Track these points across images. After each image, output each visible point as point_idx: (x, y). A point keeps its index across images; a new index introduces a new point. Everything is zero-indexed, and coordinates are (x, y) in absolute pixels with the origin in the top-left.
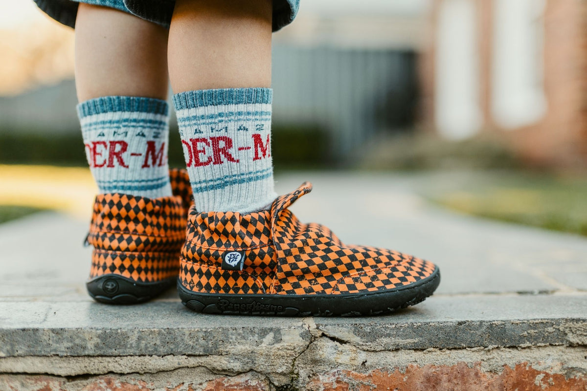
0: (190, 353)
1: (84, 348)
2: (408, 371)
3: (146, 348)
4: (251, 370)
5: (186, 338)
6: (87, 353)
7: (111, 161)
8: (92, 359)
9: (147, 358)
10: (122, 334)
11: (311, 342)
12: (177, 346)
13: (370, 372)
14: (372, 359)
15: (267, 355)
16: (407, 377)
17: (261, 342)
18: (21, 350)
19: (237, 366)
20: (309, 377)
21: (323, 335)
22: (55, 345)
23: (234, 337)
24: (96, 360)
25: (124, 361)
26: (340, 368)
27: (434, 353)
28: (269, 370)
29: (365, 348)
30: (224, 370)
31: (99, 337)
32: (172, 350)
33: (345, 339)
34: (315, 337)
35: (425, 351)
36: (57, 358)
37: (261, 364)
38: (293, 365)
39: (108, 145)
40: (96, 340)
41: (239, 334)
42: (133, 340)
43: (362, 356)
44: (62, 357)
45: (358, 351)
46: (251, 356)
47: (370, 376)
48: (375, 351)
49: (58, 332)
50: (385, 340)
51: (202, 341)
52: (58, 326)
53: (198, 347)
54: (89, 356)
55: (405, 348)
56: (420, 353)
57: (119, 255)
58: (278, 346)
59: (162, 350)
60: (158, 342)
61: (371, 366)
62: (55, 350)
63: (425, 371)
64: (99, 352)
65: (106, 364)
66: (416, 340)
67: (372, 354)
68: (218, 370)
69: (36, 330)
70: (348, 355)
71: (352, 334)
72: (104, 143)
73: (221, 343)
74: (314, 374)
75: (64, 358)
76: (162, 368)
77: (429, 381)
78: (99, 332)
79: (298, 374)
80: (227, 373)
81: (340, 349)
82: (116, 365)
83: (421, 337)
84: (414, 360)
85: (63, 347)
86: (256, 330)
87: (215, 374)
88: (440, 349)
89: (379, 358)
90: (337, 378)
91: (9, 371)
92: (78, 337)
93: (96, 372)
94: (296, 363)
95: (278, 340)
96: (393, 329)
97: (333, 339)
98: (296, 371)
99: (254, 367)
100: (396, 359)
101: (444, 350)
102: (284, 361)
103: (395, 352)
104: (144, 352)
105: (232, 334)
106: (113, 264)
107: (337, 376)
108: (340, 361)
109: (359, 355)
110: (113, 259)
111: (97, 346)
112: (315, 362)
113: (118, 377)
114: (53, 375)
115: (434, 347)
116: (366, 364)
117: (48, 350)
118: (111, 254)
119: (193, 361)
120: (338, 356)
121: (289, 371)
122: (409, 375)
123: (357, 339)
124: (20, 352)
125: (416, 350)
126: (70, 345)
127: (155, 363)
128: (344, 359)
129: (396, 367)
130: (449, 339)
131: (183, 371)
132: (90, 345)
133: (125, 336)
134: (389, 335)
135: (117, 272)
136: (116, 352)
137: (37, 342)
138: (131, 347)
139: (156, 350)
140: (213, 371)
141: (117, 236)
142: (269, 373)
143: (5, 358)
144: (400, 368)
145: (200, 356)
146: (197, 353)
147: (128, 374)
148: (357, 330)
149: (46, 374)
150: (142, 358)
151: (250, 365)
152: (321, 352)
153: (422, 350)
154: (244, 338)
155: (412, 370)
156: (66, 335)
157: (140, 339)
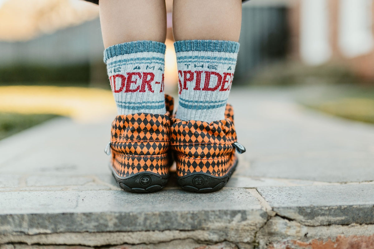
0: (181, 228)
1: (107, 226)
2: (337, 240)
3: (150, 225)
4: (225, 240)
5: (179, 218)
6: (108, 229)
7: (143, 87)
8: (112, 234)
9: (151, 233)
10: (133, 216)
11: (268, 220)
12: (172, 224)
13: (310, 241)
14: (311, 232)
15: (236, 230)
16: (337, 245)
17: (232, 220)
18: (62, 228)
19: (215, 237)
20: (267, 245)
21: (277, 215)
22: (86, 225)
23: (213, 217)
24: (115, 235)
25: (135, 235)
26: (289, 239)
27: (356, 227)
28: (238, 240)
29: (307, 224)
30: (206, 241)
31: (117, 218)
32: (169, 227)
33: (292, 218)
34: (271, 217)
35: (349, 226)
36: (87, 233)
37: (233, 236)
38: (255, 237)
39: (142, 75)
40: (115, 221)
41: (217, 215)
42: (141, 220)
43: (305, 230)
44: (90, 233)
45: (302, 226)
46: (225, 230)
47: (310, 244)
48: (313, 226)
49: (88, 215)
50: (321, 218)
51: (190, 220)
52: (87, 210)
53: (187, 224)
54: (110, 232)
55: (335, 223)
56: (346, 227)
57: (149, 158)
58: (244, 223)
59: (162, 227)
60: (159, 221)
61: (311, 237)
62: (86, 228)
63: (349, 240)
64: (117, 229)
65: (122, 237)
66: (343, 218)
67: (312, 228)
68: (202, 241)
69: (72, 214)
70: (294, 229)
71: (297, 214)
72: (139, 74)
73: (203, 221)
74: (270, 243)
75: (92, 234)
76: (162, 240)
77: (353, 247)
78: (117, 215)
79: (258, 243)
80: (208, 242)
81: (289, 225)
82: (129, 238)
83: (347, 215)
84: (342, 232)
85: (91, 226)
86: (229, 212)
87: (200, 243)
88: (361, 224)
89: (317, 231)
90: (287, 246)
91: (54, 243)
92: (102, 218)
93: (115, 243)
94: (257, 235)
95: (244, 219)
96: (326, 210)
97: (284, 218)
98: (257, 241)
99: (228, 238)
100: (329, 231)
101: (363, 225)
102: (248, 234)
103: (328, 227)
104: (148, 228)
105: (212, 215)
106: (145, 164)
107: (287, 245)
108: (288, 233)
109: (302, 229)
110: (145, 161)
111: (115, 225)
112: (271, 234)
113: (130, 246)
114: (85, 246)
115: (356, 223)
116: (308, 235)
117: (81, 228)
118: (143, 158)
119: (183, 235)
120: (288, 230)
121: (252, 240)
122: (338, 243)
123: (301, 218)
124: (61, 230)
125: (343, 225)
126: (96, 224)
127: (157, 236)
128: (292, 232)
129: (329, 237)
130: (367, 217)
131: (177, 242)
132: (111, 224)
133: (135, 217)
134: (323, 215)
135: (149, 170)
136: (129, 229)
137: (73, 222)
138: (140, 225)
139: (157, 227)
140: (198, 241)
141: (145, 144)
142: (238, 243)
143: (50, 234)
144: (332, 238)
145: (188, 231)
146: (187, 229)
147: (138, 244)
148: (301, 211)
149: (80, 245)
150: (147, 233)
151: (224, 237)
152: (275, 227)
153: (347, 225)
154: (220, 217)
155: (341, 240)
156: (93, 217)
157: (146, 219)
